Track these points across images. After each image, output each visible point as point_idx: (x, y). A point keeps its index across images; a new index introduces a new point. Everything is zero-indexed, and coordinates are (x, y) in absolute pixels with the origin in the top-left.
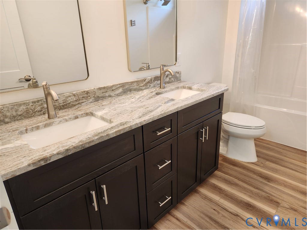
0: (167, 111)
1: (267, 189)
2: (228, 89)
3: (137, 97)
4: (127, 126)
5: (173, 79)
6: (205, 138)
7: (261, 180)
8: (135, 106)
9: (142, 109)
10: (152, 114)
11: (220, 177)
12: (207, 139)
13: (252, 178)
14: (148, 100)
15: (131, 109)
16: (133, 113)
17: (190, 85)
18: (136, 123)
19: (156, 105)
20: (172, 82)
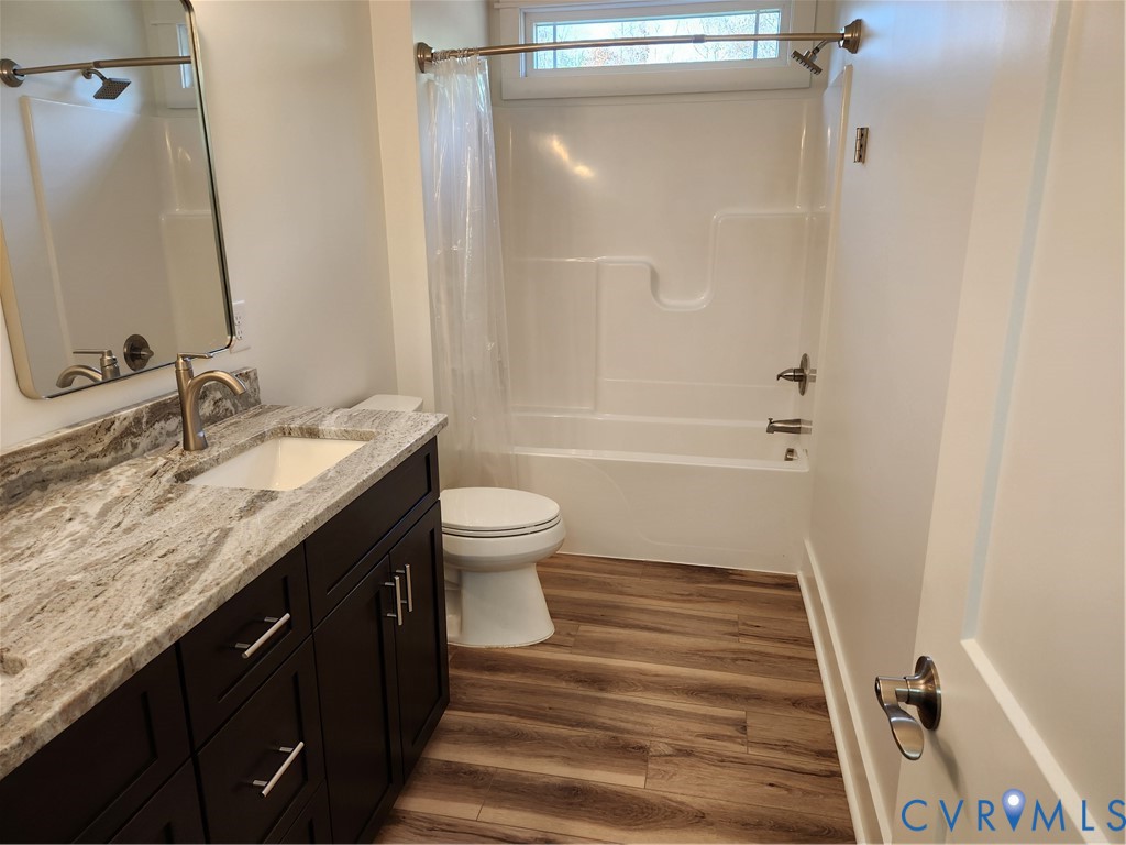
0: (269, 549)
1: (604, 714)
2: (446, 419)
3: (94, 508)
4: (112, 667)
5: (228, 404)
6: (405, 606)
7: (581, 691)
8: (99, 554)
9: (147, 563)
10: (208, 576)
11: (461, 731)
12: (411, 610)
13: (555, 694)
14: (157, 514)
15: (90, 577)
16: (111, 592)
17: (307, 421)
18: (150, 639)
19: (206, 532)
20: (228, 414)
